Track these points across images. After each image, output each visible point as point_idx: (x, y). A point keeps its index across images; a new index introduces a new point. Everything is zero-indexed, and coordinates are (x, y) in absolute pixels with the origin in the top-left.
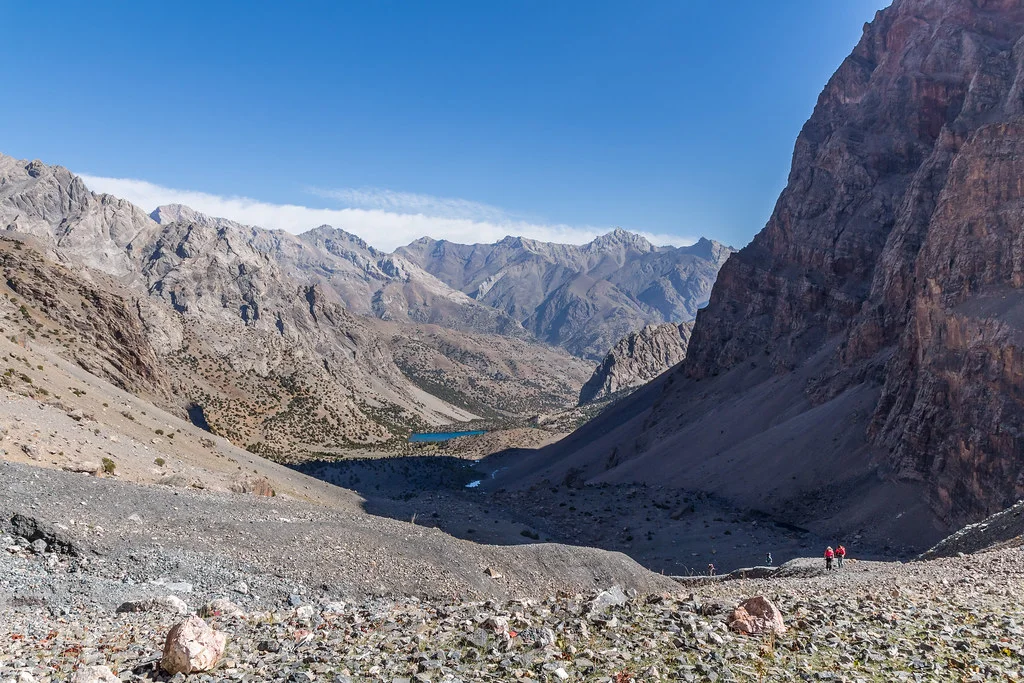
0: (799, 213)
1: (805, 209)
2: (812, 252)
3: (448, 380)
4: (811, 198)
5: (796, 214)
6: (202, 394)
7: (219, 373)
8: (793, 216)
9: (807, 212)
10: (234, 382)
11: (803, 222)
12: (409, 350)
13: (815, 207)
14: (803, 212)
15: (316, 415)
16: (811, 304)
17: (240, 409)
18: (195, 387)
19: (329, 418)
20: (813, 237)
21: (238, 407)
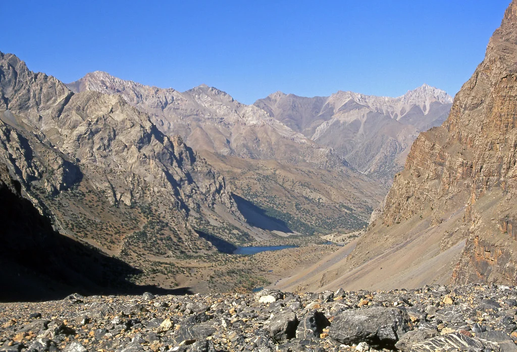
0: (465, 105)
1: (469, 102)
2: (467, 136)
3: (279, 204)
4: (473, 94)
5: (463, 106)
6: (85, 218)
7: (98, 203)
8: (461, 107)
9: (470, 106)
10: (106, 210)
11: (467, 112)
12: (252, 181)
13: (475, 102)
14: (467, 106)
15: (163, 234)
16: (463, 175)
17: (110, 229)
18: (80, 213)
19: (172, 236)
20: (470, 125)
21: (108, 227)
